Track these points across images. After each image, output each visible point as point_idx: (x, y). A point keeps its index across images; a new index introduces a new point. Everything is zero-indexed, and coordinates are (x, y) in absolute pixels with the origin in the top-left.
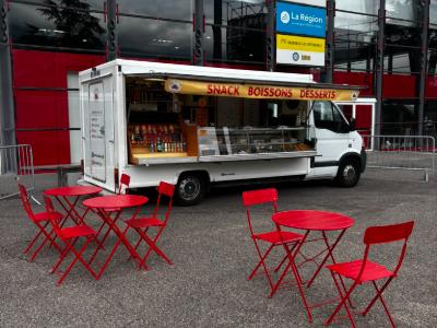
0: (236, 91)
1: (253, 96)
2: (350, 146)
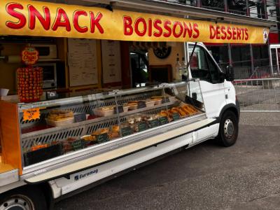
0: (95, 23)
2: (226, 97)
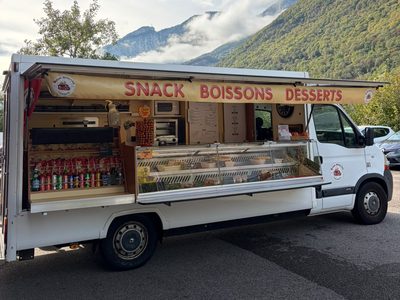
0: (178, 91)
1: (210, 99)
2: (368, 165)
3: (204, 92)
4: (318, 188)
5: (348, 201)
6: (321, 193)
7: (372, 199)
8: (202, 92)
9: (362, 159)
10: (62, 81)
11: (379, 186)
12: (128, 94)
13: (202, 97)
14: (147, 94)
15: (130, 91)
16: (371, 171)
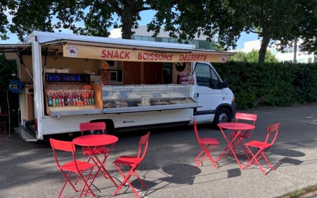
1: (142, 60)
2: (224, 99)
3: (140, 56)
4: (195, 109)
5: (210, 117)
6: (196, 113)
7: (223, 117)
8: (139, 56)
9: (221, 95)
10: (72, 48)
11: (228, 110)
12: (102, 57)
13: (139, 59)
14: (112, 57)
15: (103, 55)
16: (225, 102)
